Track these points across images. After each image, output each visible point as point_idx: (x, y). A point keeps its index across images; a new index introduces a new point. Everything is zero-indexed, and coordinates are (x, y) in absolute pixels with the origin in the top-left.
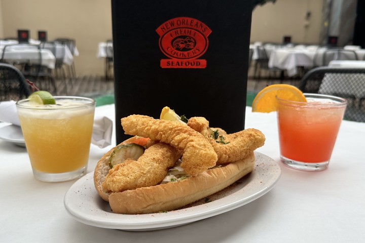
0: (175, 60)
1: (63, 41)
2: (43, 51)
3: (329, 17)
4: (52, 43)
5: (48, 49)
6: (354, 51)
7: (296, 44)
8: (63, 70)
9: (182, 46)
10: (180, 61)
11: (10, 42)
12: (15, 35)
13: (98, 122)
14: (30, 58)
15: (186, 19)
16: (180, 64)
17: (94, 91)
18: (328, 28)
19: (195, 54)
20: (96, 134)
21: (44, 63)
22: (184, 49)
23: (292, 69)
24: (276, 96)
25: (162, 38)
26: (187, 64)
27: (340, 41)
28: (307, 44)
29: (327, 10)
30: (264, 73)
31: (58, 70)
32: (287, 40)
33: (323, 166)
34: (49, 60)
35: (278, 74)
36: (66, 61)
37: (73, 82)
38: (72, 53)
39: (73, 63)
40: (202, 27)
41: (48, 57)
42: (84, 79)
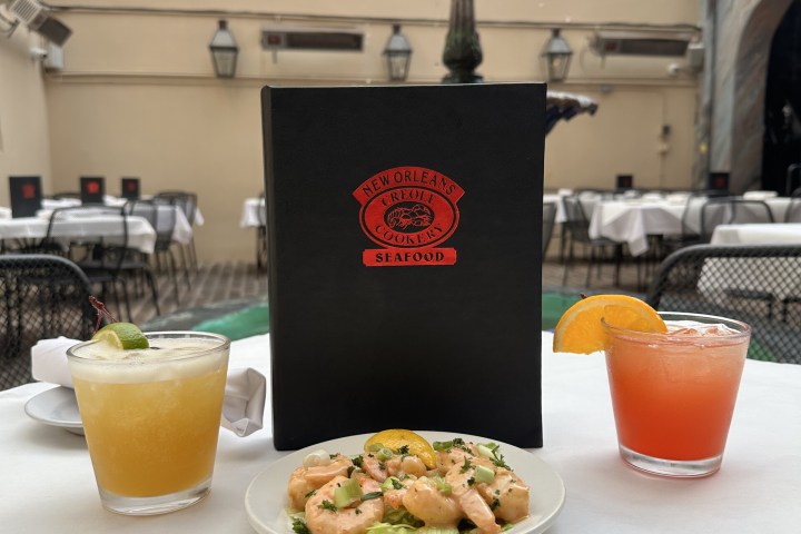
0: (392, 250)
1: (172, 198)
2: (130, 219)
3: (708, 133)
4: (149, 202)
5: (140, 214)
6: (762, 202)
7: (643, 191)
8: (171, 255)
9: (405, 222)
10: (402, 251)
11: (65, 203)
12: (76, 187)
13: (236, 381)
14: (105, 233)
15: (412, 169)
16: (403, 258)
17: (234, 295)
18: (708, 157)
19: (433, 238)
20: (231, 405)
21: (132, 243)
22: (411, 229)
23: (638, 241)
24: (602, 320)
25: (365, 208)
26: (418, 258)
27: (734, 182)
28: (666, 191)
29: (702, 121)
30: (580, 250)
31: (161, 255)
32: (624, 184)
33: (711, 465)
34: (143, 237)
35: (610, 250)
36: (177, 236)
37: (191, 279)
38: (191, 220)
39: (192, 240)
40: (444, 184)
41: (142, 231)
42: (215, 270)
